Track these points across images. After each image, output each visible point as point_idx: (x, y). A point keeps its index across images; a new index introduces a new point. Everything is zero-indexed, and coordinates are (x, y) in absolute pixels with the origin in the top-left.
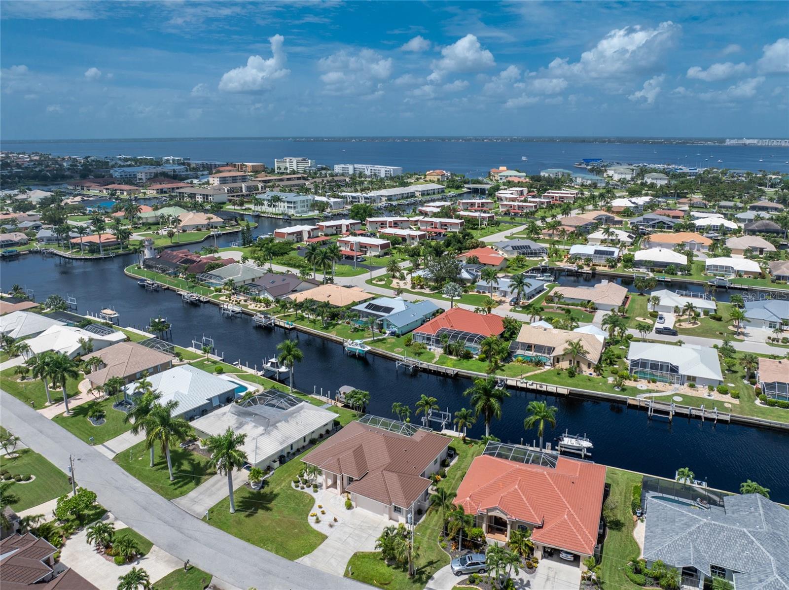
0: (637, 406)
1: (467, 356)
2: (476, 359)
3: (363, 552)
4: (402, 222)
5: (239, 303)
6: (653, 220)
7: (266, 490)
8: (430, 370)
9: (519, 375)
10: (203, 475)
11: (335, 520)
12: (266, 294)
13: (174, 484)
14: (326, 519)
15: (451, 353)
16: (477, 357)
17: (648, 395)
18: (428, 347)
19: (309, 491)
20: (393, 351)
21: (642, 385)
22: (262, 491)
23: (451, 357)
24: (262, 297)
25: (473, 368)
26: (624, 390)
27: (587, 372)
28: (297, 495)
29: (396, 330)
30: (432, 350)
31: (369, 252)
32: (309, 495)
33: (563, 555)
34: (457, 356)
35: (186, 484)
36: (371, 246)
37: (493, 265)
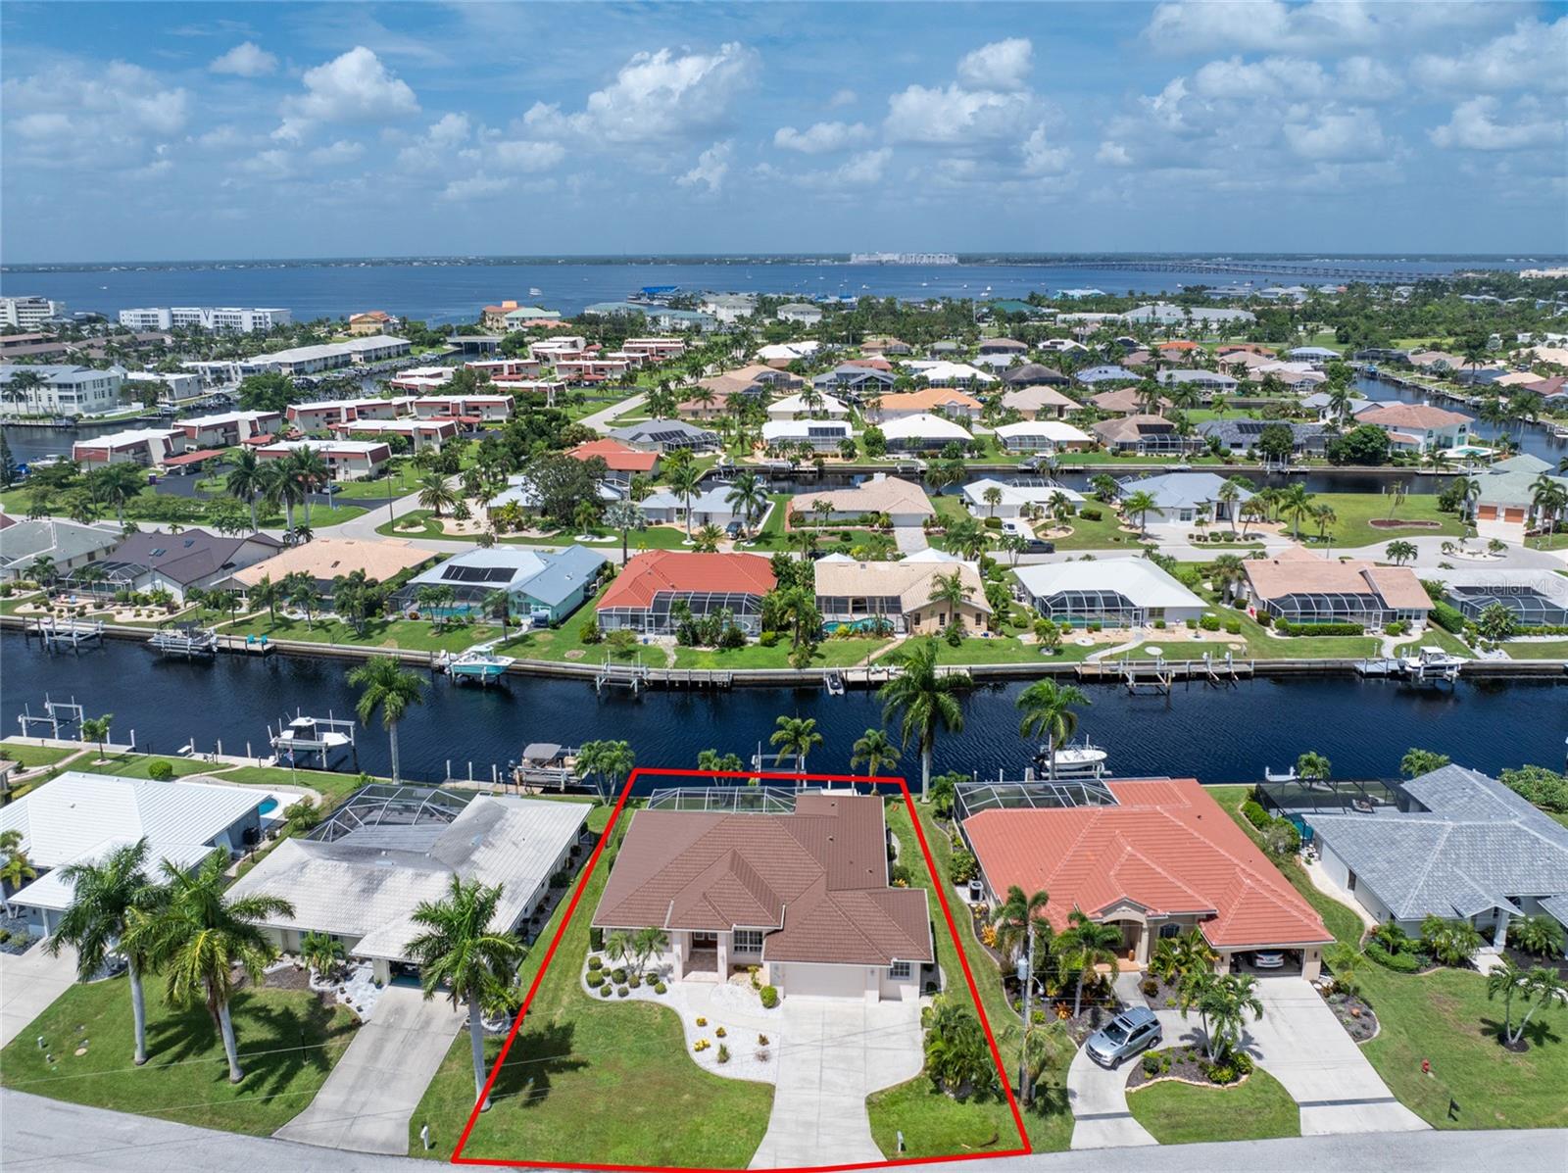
0: (1097, 675)
1: (735, 641)
2: (756, 645)
3: (882, 1092)
4: (374, 407)
5: (82, 614)
6: (854, 375)
7: (530, 1025)
8: (673, 683)
9: (862, 659)
10: (322, 1039)
11: (763, 1041)
12: (158, 582)
13: (251, 1087)
14: (742, 1045)
15: (697, 642)
16: (757, 640)
17: (1107, 652)
18: (640, 637)
19: (644, 993)
20: (563, 659)
21: (1081, 637)
22: (524, 1030)
23: (698, 649)
24: (145, 590)
25: (760, 662)
26: (1058, 652)
27: (975, 631)
28: (622, 1013)
29: (548, 612)
30: (650, 643)
31: (342, 471)
32: (651, 1005)
33: (1263, 961)
34: (712, 643)
35: (287, 1078)
36: (347, 457)
37: (638, 472)
